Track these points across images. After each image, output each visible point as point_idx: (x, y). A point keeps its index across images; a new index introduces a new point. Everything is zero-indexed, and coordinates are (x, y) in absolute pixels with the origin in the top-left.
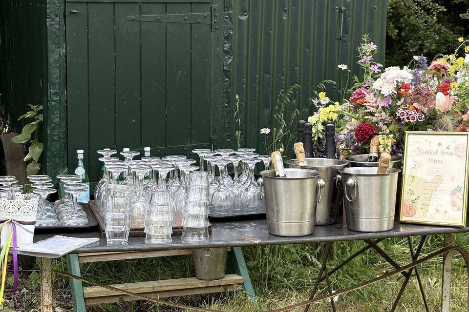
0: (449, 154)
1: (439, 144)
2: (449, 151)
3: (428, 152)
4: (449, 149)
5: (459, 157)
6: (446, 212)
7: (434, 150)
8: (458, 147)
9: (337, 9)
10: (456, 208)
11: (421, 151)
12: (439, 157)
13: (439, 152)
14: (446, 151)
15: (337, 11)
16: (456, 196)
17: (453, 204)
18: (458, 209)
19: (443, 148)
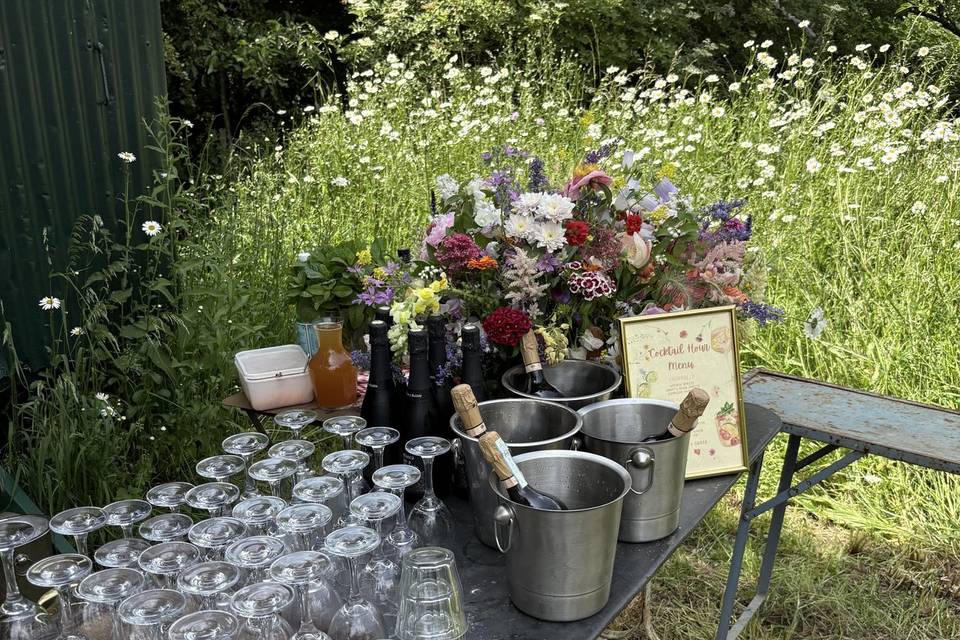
0: (704, 348)
1: (683, 334)
2: (702, 343)
3: (666, 352)
4: (701, 340)
5: (720, 351)
6: (712, 452)
7: (676, 346)
8: (716, 335)
9: (90, 47)
10: (729, 442)
11: (653, 353)
12: (685, 357)
13: (685, 348)
14: (697, 344)
15: (90, 49)
16: (725, 421)
17: (723, 435)
18: (733, 443)
19: (690, 339)
